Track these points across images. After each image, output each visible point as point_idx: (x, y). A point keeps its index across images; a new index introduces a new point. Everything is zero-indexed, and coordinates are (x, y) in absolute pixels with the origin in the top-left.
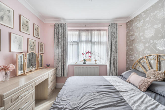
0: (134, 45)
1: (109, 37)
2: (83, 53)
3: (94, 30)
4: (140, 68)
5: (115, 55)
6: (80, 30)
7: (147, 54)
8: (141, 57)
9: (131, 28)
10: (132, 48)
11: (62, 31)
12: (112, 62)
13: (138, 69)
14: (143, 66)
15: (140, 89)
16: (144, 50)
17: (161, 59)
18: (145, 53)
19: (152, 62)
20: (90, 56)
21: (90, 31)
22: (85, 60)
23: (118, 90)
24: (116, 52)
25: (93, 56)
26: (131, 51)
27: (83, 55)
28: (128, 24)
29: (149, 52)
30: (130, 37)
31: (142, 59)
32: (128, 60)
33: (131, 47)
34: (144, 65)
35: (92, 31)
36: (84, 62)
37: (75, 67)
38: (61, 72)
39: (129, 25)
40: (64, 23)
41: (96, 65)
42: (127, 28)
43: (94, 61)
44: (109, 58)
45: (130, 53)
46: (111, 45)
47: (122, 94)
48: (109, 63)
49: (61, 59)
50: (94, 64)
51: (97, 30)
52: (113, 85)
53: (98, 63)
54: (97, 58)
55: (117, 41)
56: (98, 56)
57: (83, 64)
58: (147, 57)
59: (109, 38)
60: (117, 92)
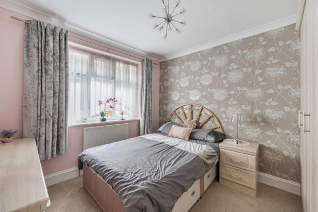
0: (169, 92)
1: (143, 77)
2: (99, 101)
3: (119, 61)
4: (176, 119)
5: (150, 105)
6: (92, 54)
7: (182, 103)
8: (176, 107)
9: (166, 71)
10: (167, 96)
11: (57, 45)
12: (147, 114)
13: (173, 121)
14: (179, 117)
15: (184, 139)
16: (179, 99)
17: (193, 109)
18: (181, 102)
19: (186, 112)
20: (111, 107)
21: (111, 61)
22: (102, 114)
23: (171, 145)
24: (151, 101)
25: (117, 106)
26: (165, 100)
27: (100, 103)
28: (162, 64)
29: (184, 102)
30: (165, 82)
31: (177, 109)
32: (162, 111)
33: (165, 95)
34: (179, 115)
35: (116, 61)
36: (102, 118)
37: (87, 130)
38: (53, 146)
39: (163, 66)
40: (62, 30)
41: (123, 122)
42: (160, 70)
43: (119, 115)
44: (143, 109)
45: (164, 102)
46: (146, 90)
47: (178, 147)
48: (143, 116)
49: (52, 115)
50: (119, 120)
51: (125, 62)
52: (163, 143)
53: (127, 117)
54: (123, 109)
55: (152, 85)
56: (126, 107)
57: (99, 122)
58: (182, 107)
59: (143, 79)
60: (172, 147)
